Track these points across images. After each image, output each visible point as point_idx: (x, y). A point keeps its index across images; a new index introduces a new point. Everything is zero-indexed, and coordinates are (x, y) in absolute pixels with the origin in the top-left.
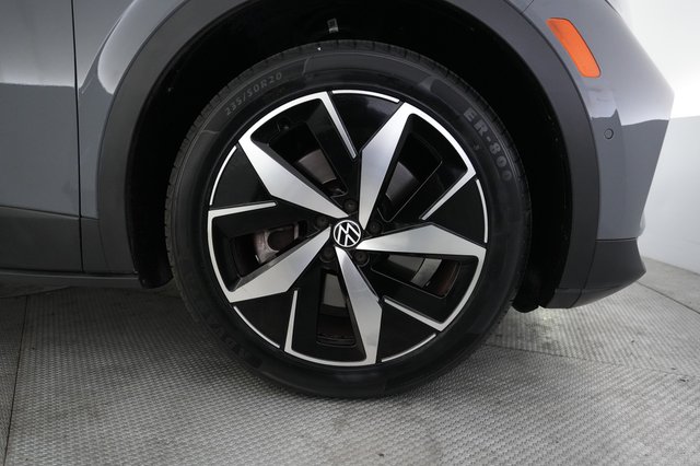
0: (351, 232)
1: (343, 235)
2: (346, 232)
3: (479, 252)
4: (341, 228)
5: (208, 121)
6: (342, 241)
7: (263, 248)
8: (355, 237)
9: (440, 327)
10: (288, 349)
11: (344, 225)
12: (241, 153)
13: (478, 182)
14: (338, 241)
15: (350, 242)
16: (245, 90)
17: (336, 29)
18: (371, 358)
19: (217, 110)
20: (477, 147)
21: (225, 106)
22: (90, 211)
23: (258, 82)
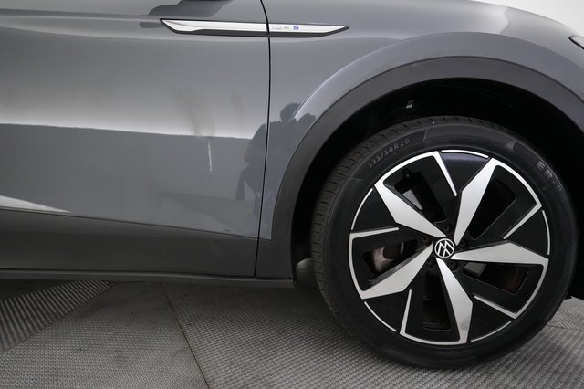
0: (448, 247)
1: (442, 249)
2: (445, 247)
3: (544, 262)
4: (441, 244)
5: (354, 172)
6: (441, 254)
7: (379, 258)
8: (450, 251)
9: (514, 316)
10: (403, 332)
11: (443, 243)
12: (376, 193)
13: (543, 212)
14: (438, 254)
15: (447, 254)
16: (382, 151)
17: (411, 106)
18: (463, 339)
19: (361, 164)
20: (545, 188)
21: (368, 162)
22: (266, 234)
23: (392, 145)
